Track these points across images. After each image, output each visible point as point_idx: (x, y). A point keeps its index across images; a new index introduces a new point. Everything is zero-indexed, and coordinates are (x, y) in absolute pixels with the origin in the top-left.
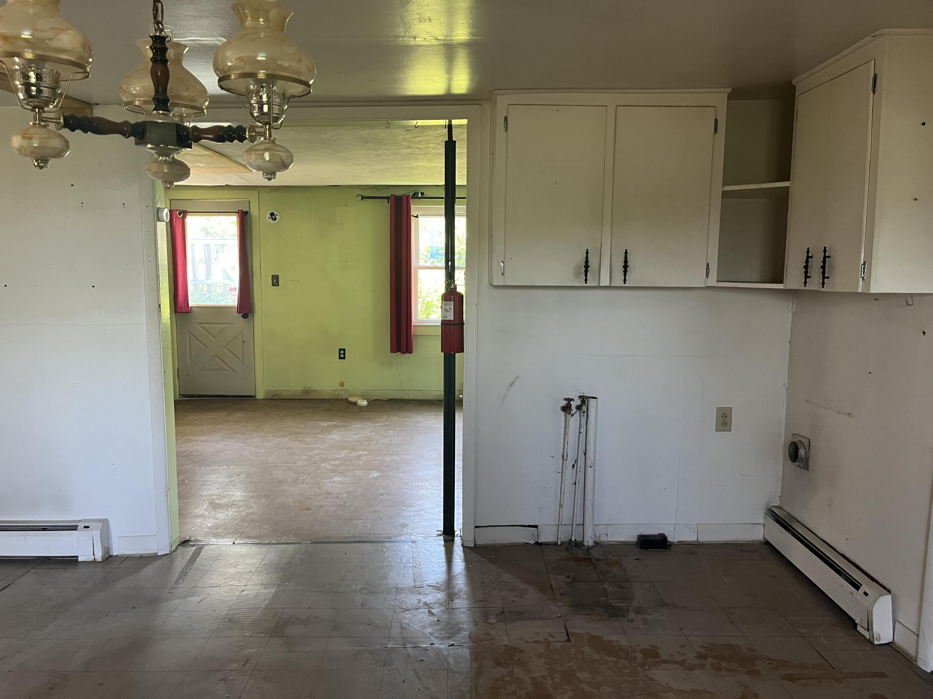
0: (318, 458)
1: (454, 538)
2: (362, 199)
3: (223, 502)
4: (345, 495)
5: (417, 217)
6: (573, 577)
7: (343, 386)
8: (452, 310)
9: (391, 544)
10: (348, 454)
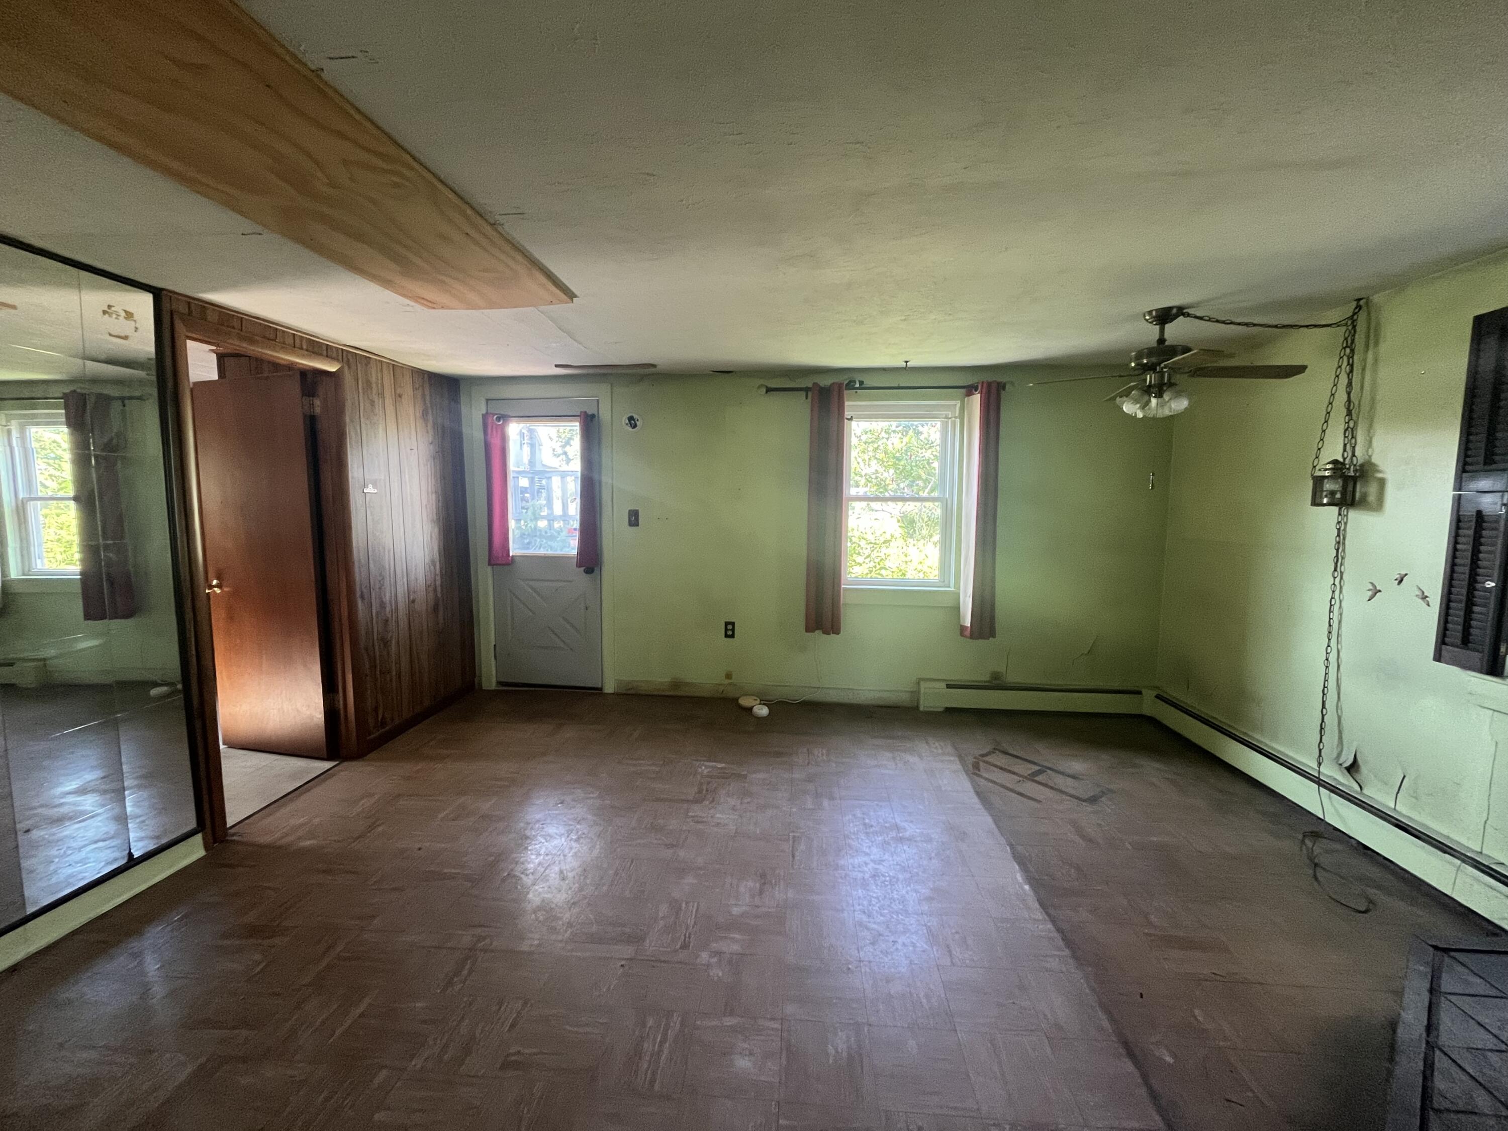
2: (767, 392)
5: (853, 419)
7: (731, 679)
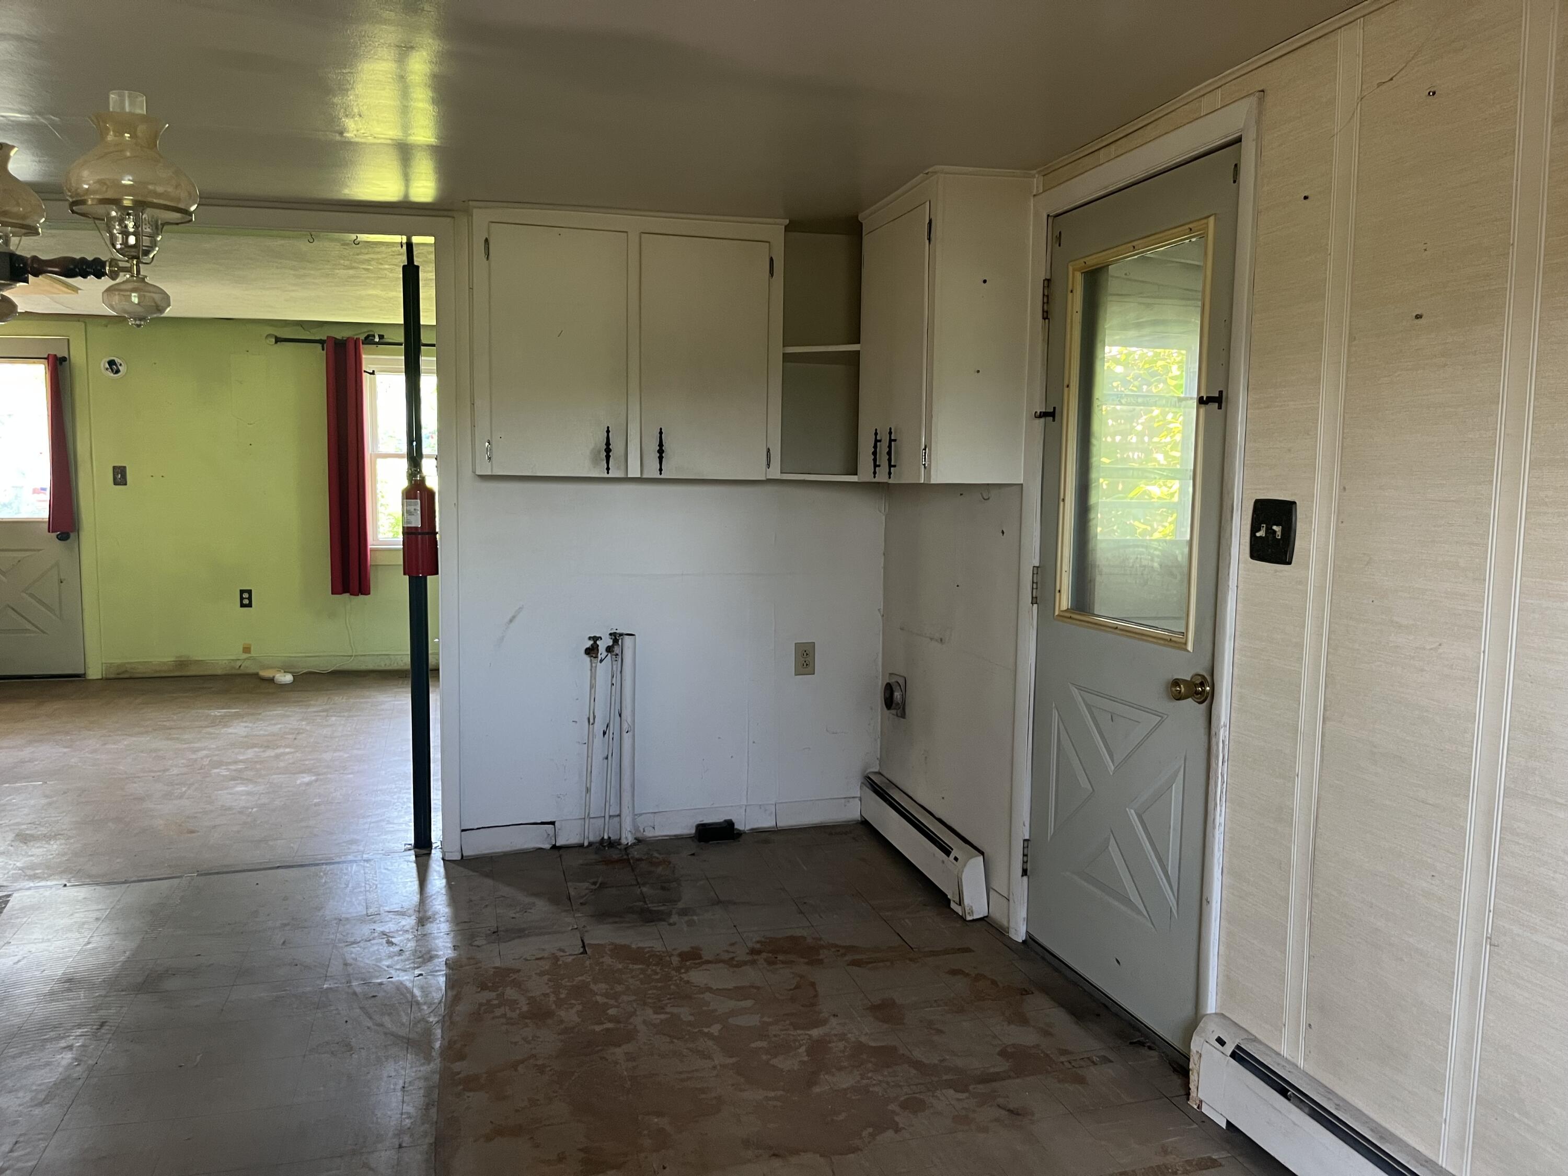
0: (206, 762)
1: (431, 851)
2: (276, 342)
3: (39, 833)
4: (255, 810)
5: (373, 373)
6: (601, 884)
7: (249, 652)
8: (419, 512)
9: (332, 866)
10: (259, 754)
